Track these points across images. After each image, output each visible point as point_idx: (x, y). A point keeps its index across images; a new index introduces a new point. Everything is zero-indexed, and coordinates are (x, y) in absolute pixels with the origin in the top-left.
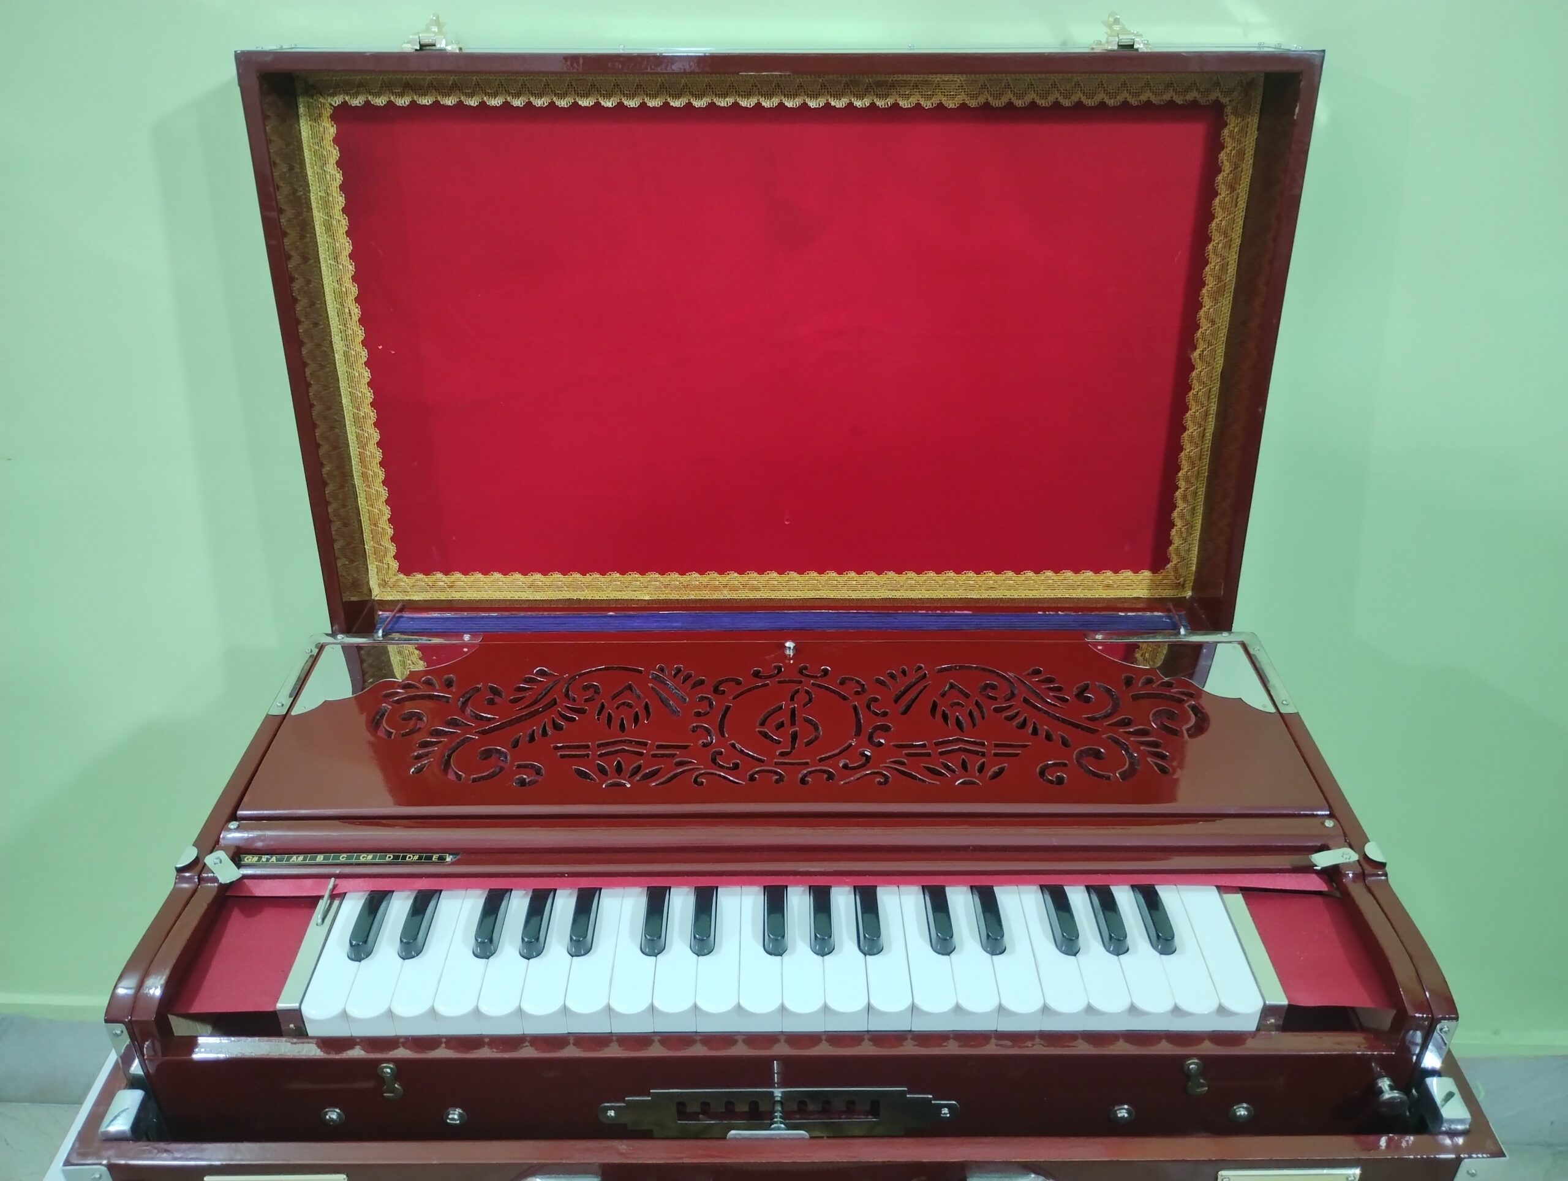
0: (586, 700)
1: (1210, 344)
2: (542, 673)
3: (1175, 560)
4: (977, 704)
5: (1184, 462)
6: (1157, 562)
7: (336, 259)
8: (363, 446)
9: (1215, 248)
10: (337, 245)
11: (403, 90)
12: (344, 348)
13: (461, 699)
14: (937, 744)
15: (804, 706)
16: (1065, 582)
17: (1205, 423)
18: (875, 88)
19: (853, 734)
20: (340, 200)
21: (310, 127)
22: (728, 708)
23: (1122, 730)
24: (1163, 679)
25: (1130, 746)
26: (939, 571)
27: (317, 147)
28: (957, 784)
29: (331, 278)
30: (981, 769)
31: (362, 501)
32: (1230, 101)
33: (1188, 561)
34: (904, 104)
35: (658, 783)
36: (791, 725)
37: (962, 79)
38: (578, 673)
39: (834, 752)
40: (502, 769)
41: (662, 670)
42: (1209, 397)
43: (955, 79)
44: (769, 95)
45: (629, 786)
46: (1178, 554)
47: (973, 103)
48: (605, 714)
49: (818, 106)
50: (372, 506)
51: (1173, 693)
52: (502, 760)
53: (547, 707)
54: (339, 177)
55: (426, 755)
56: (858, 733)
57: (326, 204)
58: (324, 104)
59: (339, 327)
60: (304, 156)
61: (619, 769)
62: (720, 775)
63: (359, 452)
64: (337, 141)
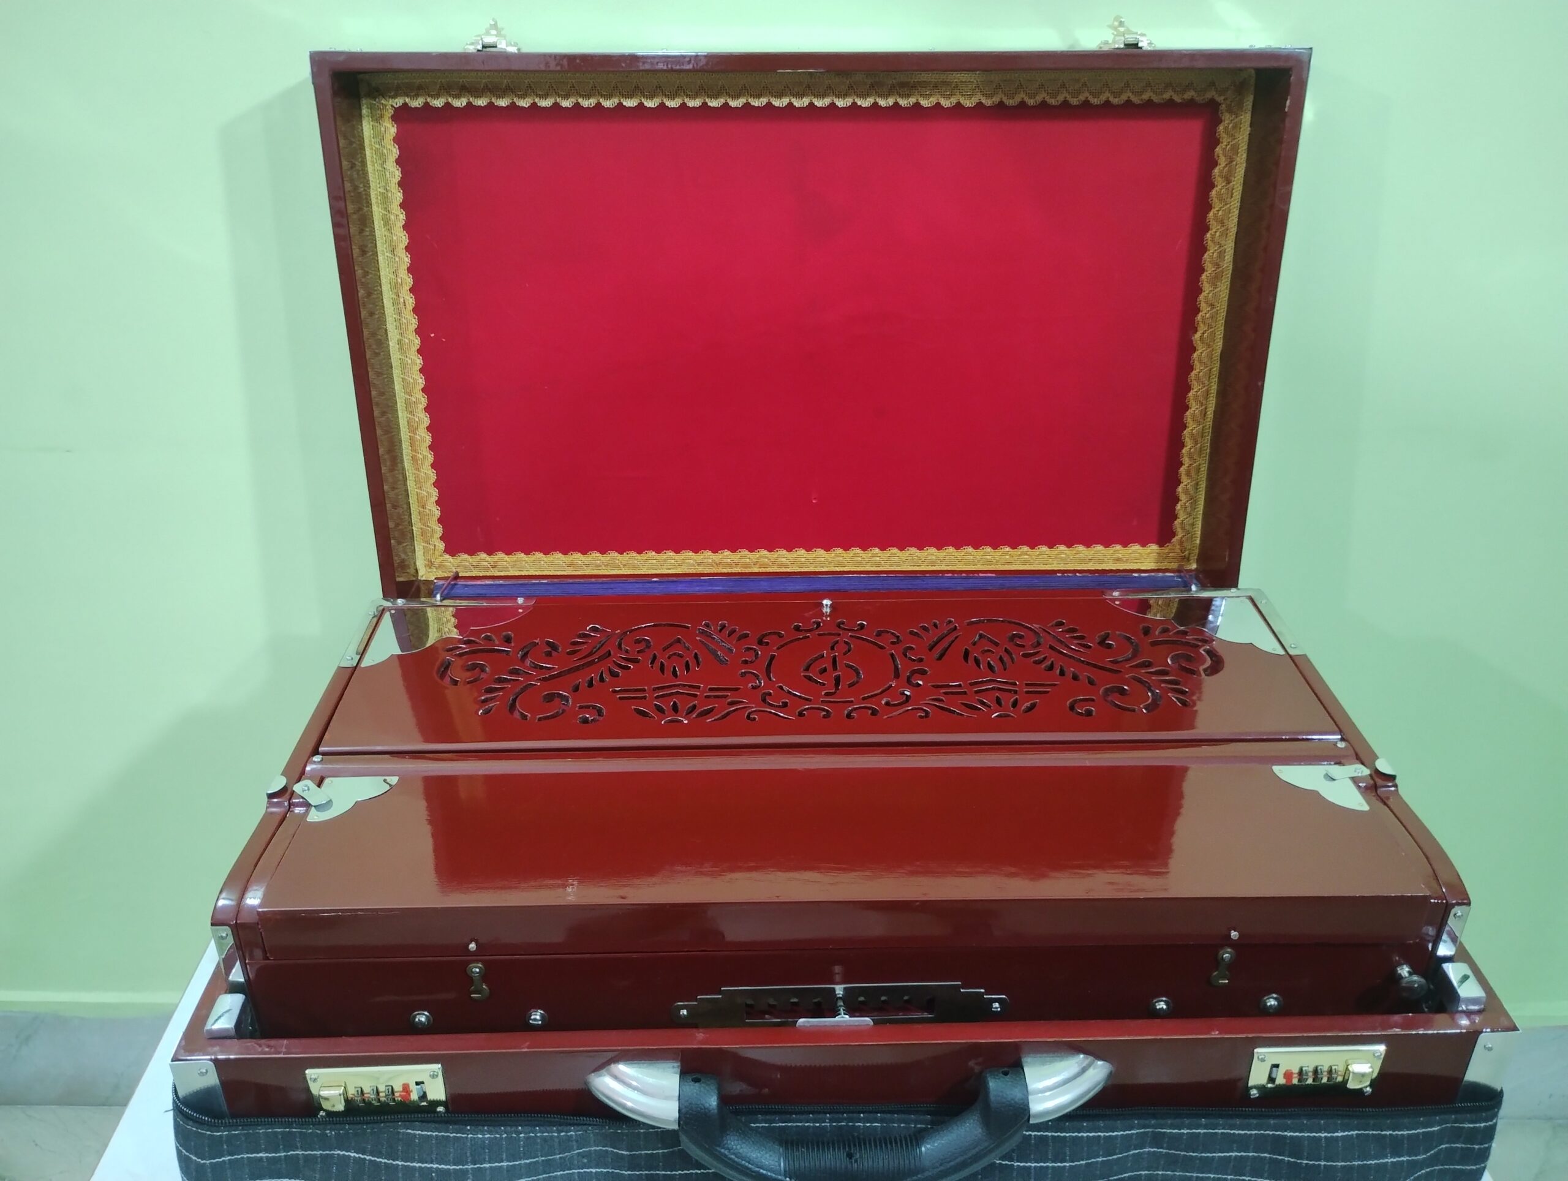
0: (638, 652)
1: (1210, 327)
2: (594, 630)
3: (1180, 534)
4: (1006, 650)
5: (1187, 440)
6: (1164, 536)
7: (393, 251)
8: (413, 430)
9: (1213, 236)
10: (395, 238)
11: (460, 92)
12: (398, 336)
13: (520, 652)
14: (972, 684)
15: (844, 654)
16: (1077, 556)
17: (1207, 402)
18: (898, 89)
19: (893, 677)
20: (398, 196)
21: (371, 127)
22: (773, 657)
23: (1143, 671)
24: (1178, 628)
25: (1151, 684)
26: (958, 547)
27: (377, 146)
28: (993, 716)
29: (388, 270)
30: (1015, 704)
31: (411, 484)
32: (1224, 100)
33: (1192, 535)
34: (925, 103)
35: (713, 719)
36: (834, 670)
37: (979, 80)
38: (630, 629)
39: (876, 692)
40: (564, 711)
41: (707, 625)
42: (1209, 378)
43: (972, 80)
44: (800, 95)
45: (686, 722)
46: (1183, 528)
47: (988, 102)
48: (657, 665)
49: (845, 106)
50: (421, 488)
51: (1188, 639)
52: (563, 704)
53: (601, 659)
54: (397, 174)
55: (492, 699)
56: (897, 675)
57: (385, 200)
58: (386, 106)
59: (394, 316)
60: (365, 155)
61: (675, 708)
62: (771, 712)
63: (410, 436)
64: (397, 140)
